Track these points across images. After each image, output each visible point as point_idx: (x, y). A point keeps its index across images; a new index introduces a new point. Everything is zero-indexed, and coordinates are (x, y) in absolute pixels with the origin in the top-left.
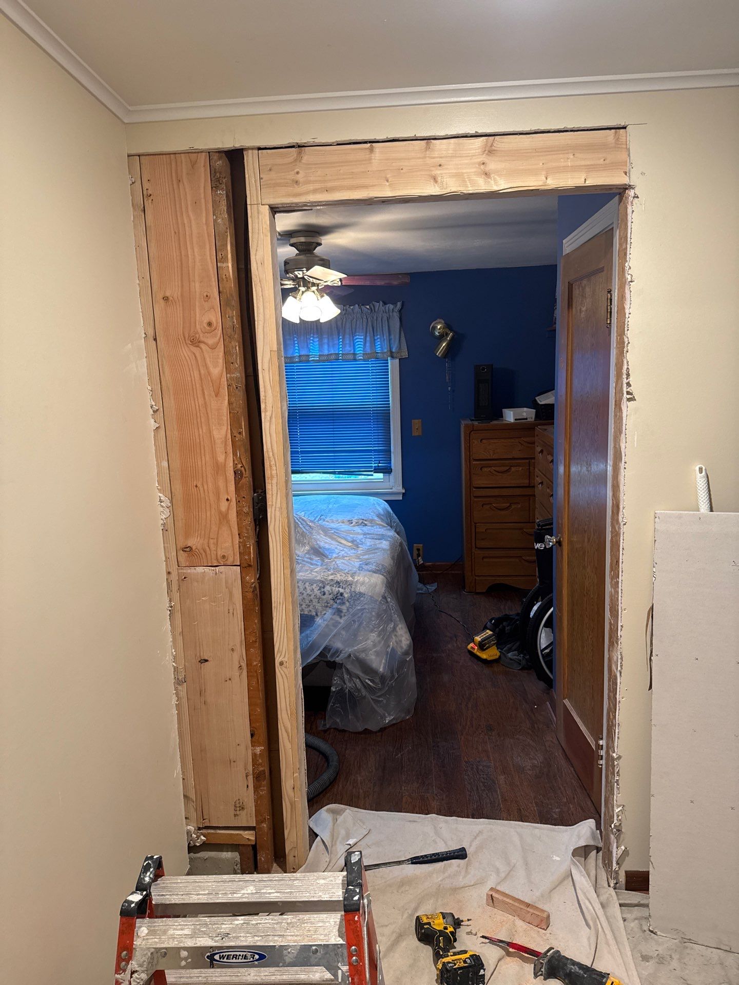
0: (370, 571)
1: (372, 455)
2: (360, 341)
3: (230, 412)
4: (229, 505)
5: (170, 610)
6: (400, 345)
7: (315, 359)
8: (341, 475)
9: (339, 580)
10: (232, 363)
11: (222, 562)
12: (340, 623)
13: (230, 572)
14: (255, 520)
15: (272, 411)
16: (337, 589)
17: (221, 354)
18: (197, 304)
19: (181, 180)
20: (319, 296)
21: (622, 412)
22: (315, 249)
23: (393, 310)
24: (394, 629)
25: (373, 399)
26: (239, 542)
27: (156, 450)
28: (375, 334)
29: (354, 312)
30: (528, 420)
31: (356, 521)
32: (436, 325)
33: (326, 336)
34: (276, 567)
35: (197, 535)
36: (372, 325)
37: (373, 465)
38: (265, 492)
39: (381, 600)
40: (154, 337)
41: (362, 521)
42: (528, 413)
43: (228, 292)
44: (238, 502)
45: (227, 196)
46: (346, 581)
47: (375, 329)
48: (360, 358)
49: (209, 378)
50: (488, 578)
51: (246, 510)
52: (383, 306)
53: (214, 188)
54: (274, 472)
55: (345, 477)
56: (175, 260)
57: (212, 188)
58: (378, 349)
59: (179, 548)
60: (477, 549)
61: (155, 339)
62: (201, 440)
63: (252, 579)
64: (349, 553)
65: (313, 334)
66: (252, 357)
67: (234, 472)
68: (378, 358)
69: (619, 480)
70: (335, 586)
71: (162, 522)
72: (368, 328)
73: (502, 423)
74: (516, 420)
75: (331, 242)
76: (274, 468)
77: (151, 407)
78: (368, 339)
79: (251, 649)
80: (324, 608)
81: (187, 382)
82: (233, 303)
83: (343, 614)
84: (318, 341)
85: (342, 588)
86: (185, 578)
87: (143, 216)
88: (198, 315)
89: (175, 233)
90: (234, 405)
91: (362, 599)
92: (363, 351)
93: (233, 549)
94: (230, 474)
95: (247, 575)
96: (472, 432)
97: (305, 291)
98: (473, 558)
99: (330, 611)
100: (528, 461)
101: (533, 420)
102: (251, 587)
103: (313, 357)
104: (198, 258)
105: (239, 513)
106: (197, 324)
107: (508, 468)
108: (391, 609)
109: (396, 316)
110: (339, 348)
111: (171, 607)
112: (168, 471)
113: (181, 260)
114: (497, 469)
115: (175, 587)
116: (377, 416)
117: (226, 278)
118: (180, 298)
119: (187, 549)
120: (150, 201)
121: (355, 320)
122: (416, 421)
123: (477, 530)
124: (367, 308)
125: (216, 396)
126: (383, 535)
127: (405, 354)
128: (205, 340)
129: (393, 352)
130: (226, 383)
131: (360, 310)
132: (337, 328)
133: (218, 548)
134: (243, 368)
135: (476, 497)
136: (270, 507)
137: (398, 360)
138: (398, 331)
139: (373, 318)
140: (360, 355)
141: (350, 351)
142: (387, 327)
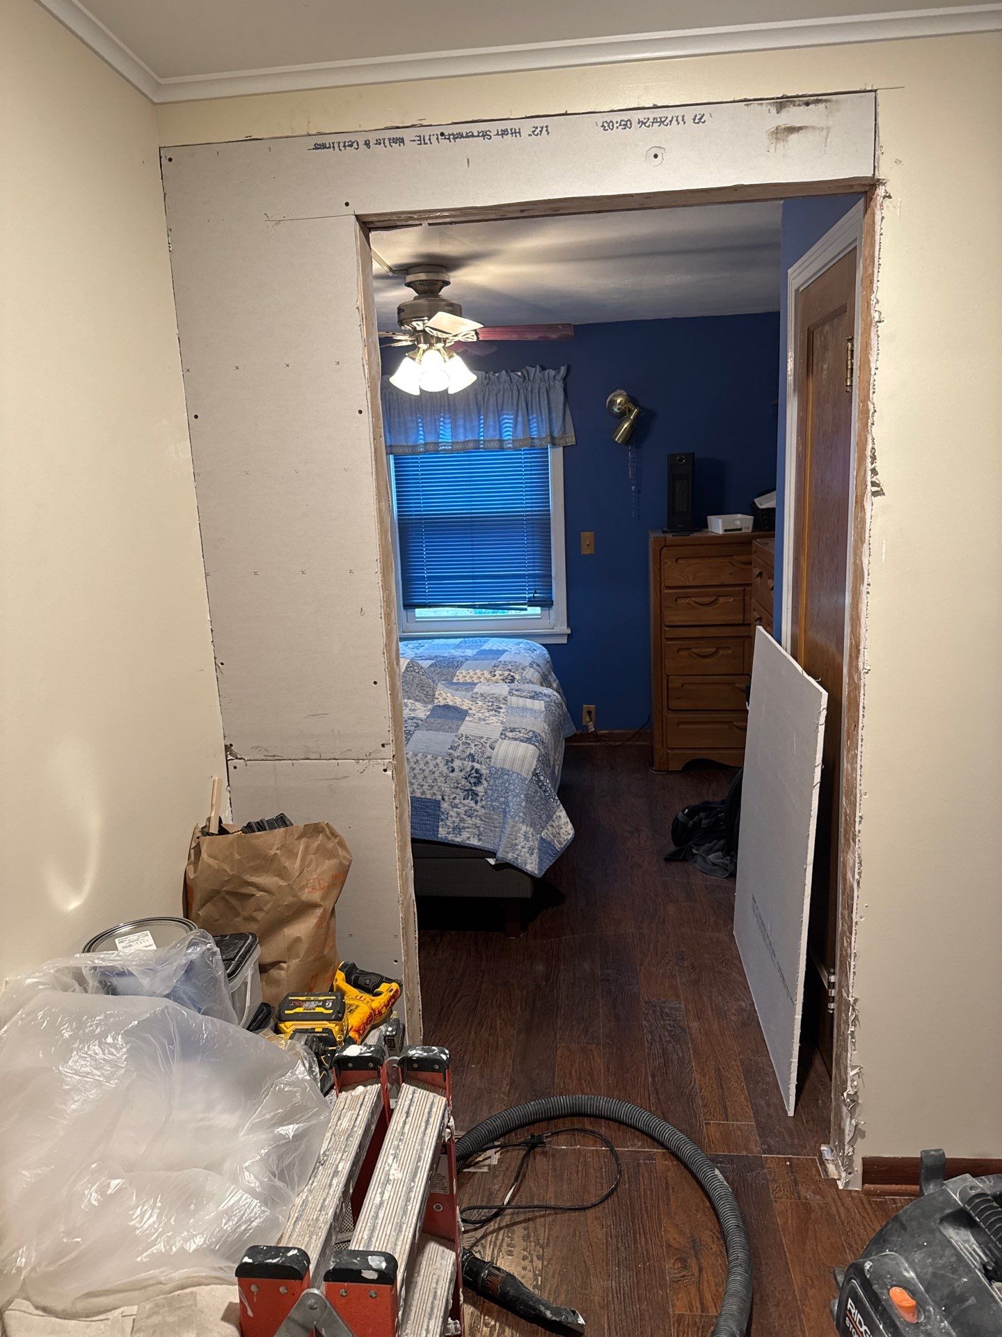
0: (516, 740)
1: (525, 582)
2: (509, 423)
6: (565, 426)
8: (484, 610)
9: (473, 752)
16: (470, 764)
20: (446, 357)
21: (865, 513)
22: (440, 291)
23: (555, 378)
25: (526, 503)
28: (530, 413)
29: (501, 381)
30: (743, 531)
32: (616, 399)
33: (462, 416)
36: (526, 400)
37: (527, 596)
39: (531, 778)
42: (742, 522)
46: (483, 754)
47: (529, 406)
48: (508, 446)
50: (685, 751)
52: (540, 372)
55: (489, 613)
58: (534, 433)
60: (670, 711)
65: (444, 414)
68: (533, 446)
69: (859, 611)
70: (467, 759)
72: (520, 403)
73: (706, 535)
74: (726, 531)
75: (463, 280)
78: (520, 419)
80: (453, 790)
83: (479, 799)
84: (451, 422)
85: (478, 762)
91: (506, 776)
92: (513, 436)
96: (665, 549)
97: (427, 350)
98: (665, 723)
99: (461, 793)
100: (742, 588)
101: (750, 530)
103: (445, 446)
107: (713, 599)
109: (558, 386)
110: (479, 433)
114: (699, 600)
116: (533, 527)
121: (501, 393)
122: (588, 534)
123: (670, 686)
124: (518, 376)
127: (571, 440)
129: (554, 437)
131: (508, 378)
132: (477, 404)
135: (668, 639)
137: (561, 448)
138: (561, 407)
139: (527, 389)
140: (509, 442)
141: (495, 436)
142: (546, 402)
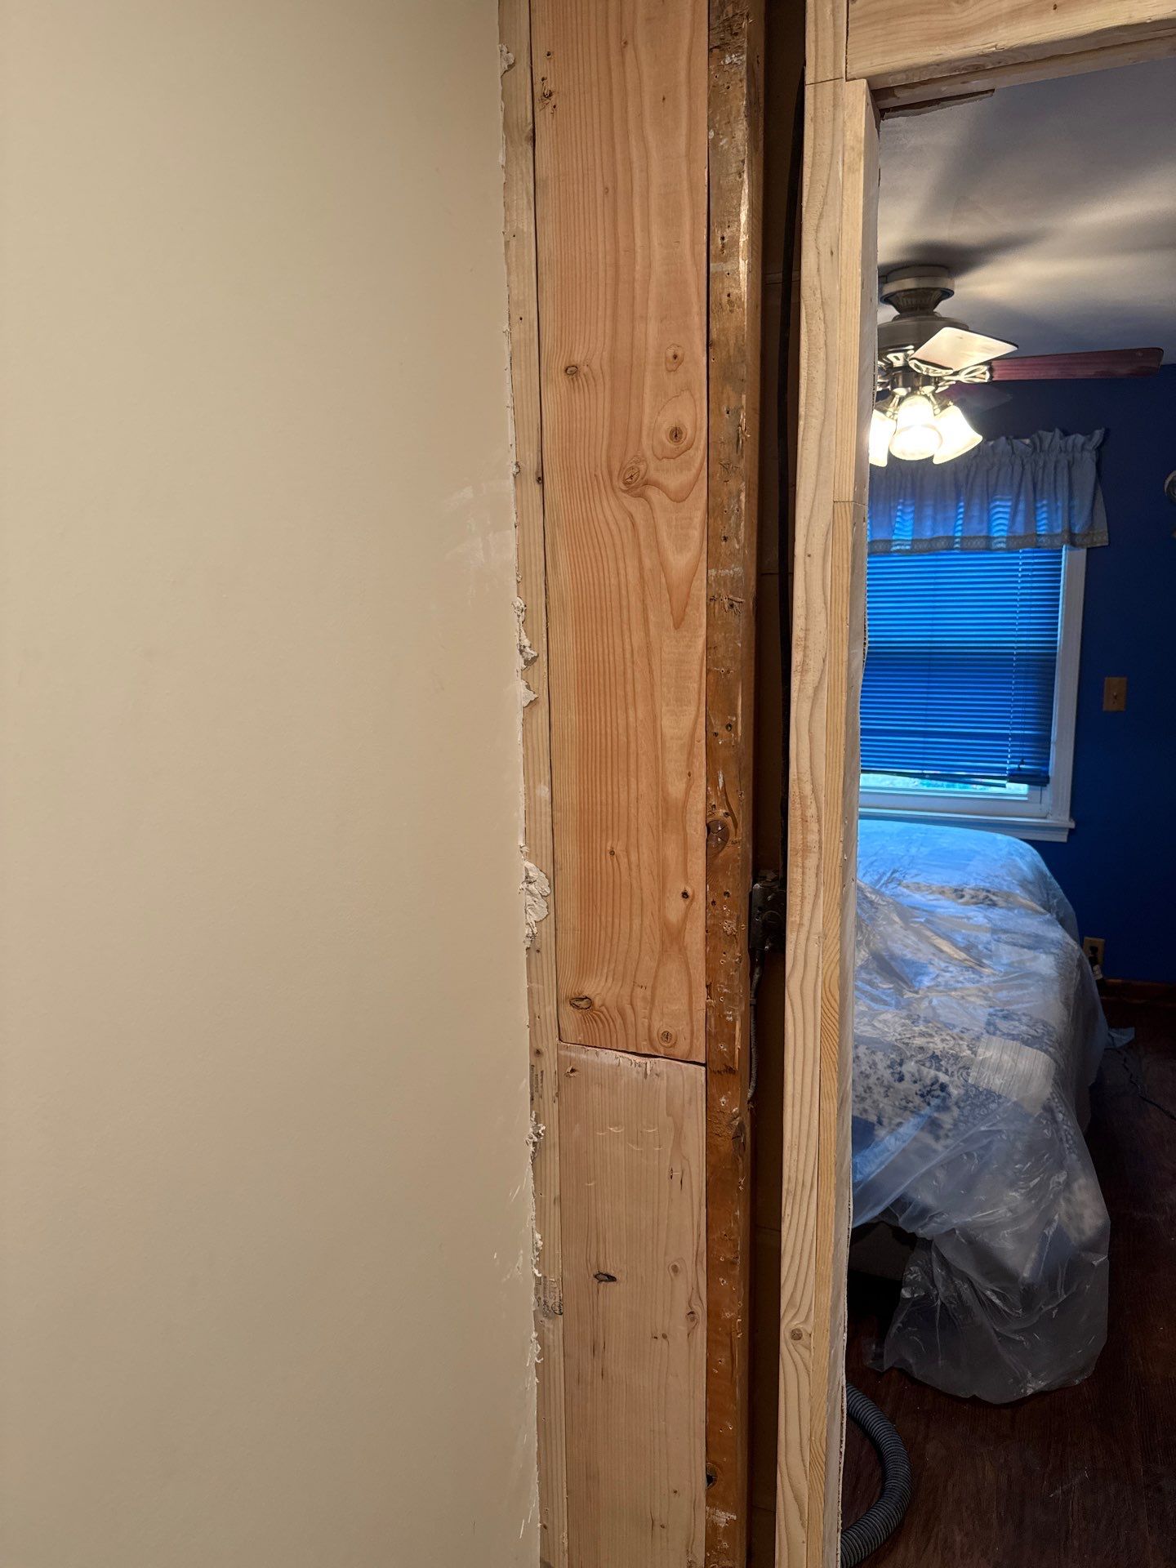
0: (1014, 1038)
1: (1007, 746)
2: (1003, 512)
3: (708, 671)
4: (688, 908)
5: (534, 1144)
6: (1092, 519)
7: (903, 547)
8: (935, 782)
9: (938, 1053)
10: (725, 539)
11: (662, 1050)
12: (935, 1151)
13: (681, 1078)
14: (752, 952)
15: (823, 671)
16: (933, 1072)
17: (699, 516)
18: (649, 380)
19: (629, 42)
20: (938, 407)
22: (938, 303)
23: (1084, 448)
24: (1068, 1185)
25: (1020, 630)
26: (708, 1006)
27: (526, 757)
28: (1038, 498)
31: (972, 892)
33: (932, 502)
34: (798, 1087)
35: (605, 971)
36: (1033, 479)
37: (1008, 767)
38: (783, 882)
39: (1040, 1116)
40: (537, 473)
41: (985, 894)
43: (732, 342)
44: (711, 904)
45: (750, 70)
46: (956, 1058)
47: (1039, 487)
48: (999, 546)
49: (663, 580)
51: (729, 926)
52: (1061, 438)
53: (717, 49)
54: (813, 838)
56: (601, 267)
57: (710, 50)
58: (1042, 528)
59: (563, 997)
61: (540, 480)
62: (632, 738)
63: (734, 1104)
64: (961, 979)
65: (905, 500)
66: (780, 523)
67: (708, 826)
68: (1040, 547)
70: (928, 1064)
71: (527, 931)
72: (1023, 484)
76: (814, 827)
77: (521, 652)
78: (1022, 506)
79: (721, 1280)
80: (899, 1111)
81: (608, 590)
82: (743, 371)
83: (942, 1133)
84: (913, 512)
85: (946, 1072)
86: (573, 1071)
87: (531, 152)
88: (647, 410)
89: (606, 190)
90: (721, 650)
91: (993, 1106)
92: (1007, 531)
93: (692, 1021)
94: (695, 830)
95: (722, 1093)
97: (908, 395)
99: (913, 1121)
102: (729, 1125)
103: (898, 545)
104: (658, 254)
105: (711, 932)
106: (644, 433)
108: (1065, 1140)
109: (1089, 458)
110: (955, 527)
111: (538, 1135)
112: (549, 810)
113: (616, 266)
115: (549, 1089)
116: (1028, 666)
117: (730, 302)
118: (606, 368)
119: (581, 1003)
120: (549, 109)
121: (996, 469)
122: (1115, 680)
124: (1024, 444)
125: (677, 626)
126: (1037, 936)
127: (1101, 538)
128: (662, 478)
129: (1075, 534)
130: (704, 593)
131: (1009, 448)
132: (956, 486)
133: (654, 1011)
134: (754, 552)
136: (796, 928)
137: (1084, 551)
138: (1090, 489)
139: (1036, 463)
140: (999, 540)
141: (981, 531)
142: (1066, 483)
